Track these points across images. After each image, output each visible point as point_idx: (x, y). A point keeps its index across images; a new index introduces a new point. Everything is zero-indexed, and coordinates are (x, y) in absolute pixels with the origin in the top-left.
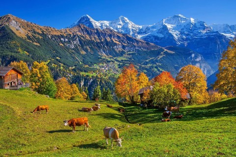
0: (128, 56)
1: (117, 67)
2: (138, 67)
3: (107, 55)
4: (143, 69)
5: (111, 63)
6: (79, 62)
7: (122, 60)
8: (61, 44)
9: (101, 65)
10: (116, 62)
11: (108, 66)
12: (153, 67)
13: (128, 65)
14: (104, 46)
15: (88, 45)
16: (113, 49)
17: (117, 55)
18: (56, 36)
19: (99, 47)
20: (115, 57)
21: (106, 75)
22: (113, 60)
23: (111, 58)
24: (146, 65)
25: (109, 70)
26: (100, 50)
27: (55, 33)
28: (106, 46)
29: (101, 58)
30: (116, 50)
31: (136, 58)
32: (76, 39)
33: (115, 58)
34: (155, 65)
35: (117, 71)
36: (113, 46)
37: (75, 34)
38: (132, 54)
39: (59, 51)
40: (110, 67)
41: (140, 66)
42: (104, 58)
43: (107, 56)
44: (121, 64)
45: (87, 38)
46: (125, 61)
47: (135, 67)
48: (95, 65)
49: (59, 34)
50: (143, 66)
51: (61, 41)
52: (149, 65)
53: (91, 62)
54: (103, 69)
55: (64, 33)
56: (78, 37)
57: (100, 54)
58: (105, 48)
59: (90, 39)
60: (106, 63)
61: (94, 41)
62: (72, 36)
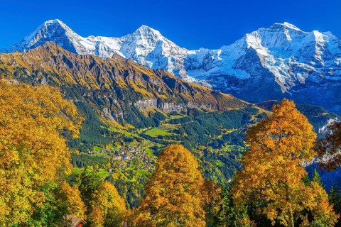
0: (173, 127)
1: (150, 153)
2: (202, 154)
3: (120, 122)
4: (215, 159)
5: (134, 142)
7: (160, 137)
9: (109, 147)
10: (146, 142)
11: (127, 149)
12: (237, 153)
14: (111, 100)
15: (72, 98)
16: (134, 109)
17: (145, 123)
19: (99, 103)
20: (140, 127)
21: (131, 174)
22: (136, 135)
23: (130, 130)
24: (220, 147)
26: (101, 110)
28: (115, 101)
29: (107, 132)
30: (141, 110)
31: (192, 131)
32: (40, 81)
33: (140, 131)
34: (241, 149)
36: (134, 101)
37: (35, 69)
38: (182, 120)
40: (134, 153)
41: (206, 152)
42: (116, 130)
43: (120, 126)
44: (159, 145)
45: (67, 80)
46: (168, 137)
47: (194, 154)
48: (95, 148)
50: (211, 150)
52: (227, 148)
53: (84, 142)
54: (120, 158)
55: (9, 64)
56: (46, 75)
57: (102, 119)
58: (115, 105)
59: (75, 82)
60: (122, 144)
61: (85, 87)
62: (29, 73)
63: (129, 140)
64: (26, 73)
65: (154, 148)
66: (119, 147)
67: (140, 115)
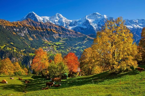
0: (63, 42)
1: (55, 49)
2: (70, 49)
3: (48, 40)
4: (74, 50)
5: (51, 46)
6: (28, 46)
7: (59, 45)
8: (14, 33)
9: (44, 48)
10: (55, 46)
11: (49, 48)
12: (80, 49)
13: (63, 48)
14: (46, 35)
15: (34, 34)
17: (55, 41)
18: (9, 26)
19: (42, 35)
22: (53, 44)
23: (51, 43)
24: (76, 47)
25: (50, 52)
26: (43, 37)
27: (9, 25)
29: (44, 43)
30: (54, 37)
31: (68, 43)
32: (25, 29)
33: (54, 43)
35: (56, 52)
36: (52, 35)
37: (24, 26)
38: (66, 40)
39: (13, 38)
40: (51, 49)
41: (72, 49)
42: (47, 43)
43: (48, 42)
44: (58, 47)
45: (33, 29)
46: (61, 45)
47: (68, 49)
48: (40, 48)
49: (12, 25)
50: (73, 48)
51: (14, 30)
52: (78, 48)
53: (37, 46)
54: (46, 51)
55: (16, 25)
56: (27, 28)
57: (43, 40)
58: (47, 36)
59: (35, 30)
60: (48, 47)
61: (38, 31)
62: (22, 27)
63: (50, 45)
64: (21, 27)
65: (57, 48)
66: (47, 47)
67: (54, 39)
